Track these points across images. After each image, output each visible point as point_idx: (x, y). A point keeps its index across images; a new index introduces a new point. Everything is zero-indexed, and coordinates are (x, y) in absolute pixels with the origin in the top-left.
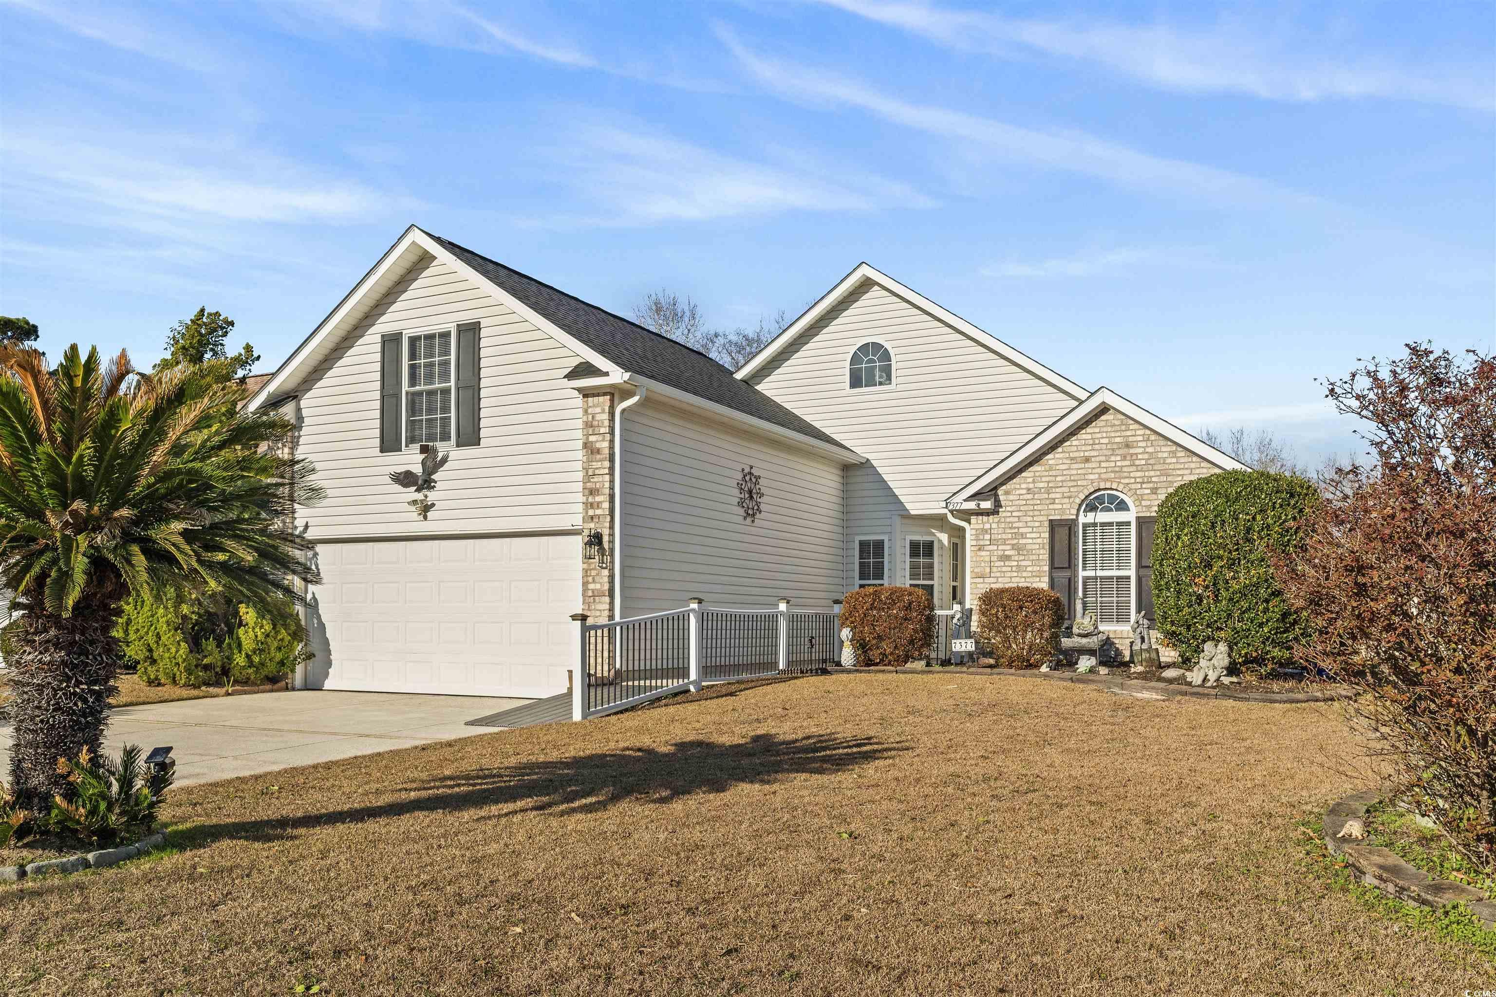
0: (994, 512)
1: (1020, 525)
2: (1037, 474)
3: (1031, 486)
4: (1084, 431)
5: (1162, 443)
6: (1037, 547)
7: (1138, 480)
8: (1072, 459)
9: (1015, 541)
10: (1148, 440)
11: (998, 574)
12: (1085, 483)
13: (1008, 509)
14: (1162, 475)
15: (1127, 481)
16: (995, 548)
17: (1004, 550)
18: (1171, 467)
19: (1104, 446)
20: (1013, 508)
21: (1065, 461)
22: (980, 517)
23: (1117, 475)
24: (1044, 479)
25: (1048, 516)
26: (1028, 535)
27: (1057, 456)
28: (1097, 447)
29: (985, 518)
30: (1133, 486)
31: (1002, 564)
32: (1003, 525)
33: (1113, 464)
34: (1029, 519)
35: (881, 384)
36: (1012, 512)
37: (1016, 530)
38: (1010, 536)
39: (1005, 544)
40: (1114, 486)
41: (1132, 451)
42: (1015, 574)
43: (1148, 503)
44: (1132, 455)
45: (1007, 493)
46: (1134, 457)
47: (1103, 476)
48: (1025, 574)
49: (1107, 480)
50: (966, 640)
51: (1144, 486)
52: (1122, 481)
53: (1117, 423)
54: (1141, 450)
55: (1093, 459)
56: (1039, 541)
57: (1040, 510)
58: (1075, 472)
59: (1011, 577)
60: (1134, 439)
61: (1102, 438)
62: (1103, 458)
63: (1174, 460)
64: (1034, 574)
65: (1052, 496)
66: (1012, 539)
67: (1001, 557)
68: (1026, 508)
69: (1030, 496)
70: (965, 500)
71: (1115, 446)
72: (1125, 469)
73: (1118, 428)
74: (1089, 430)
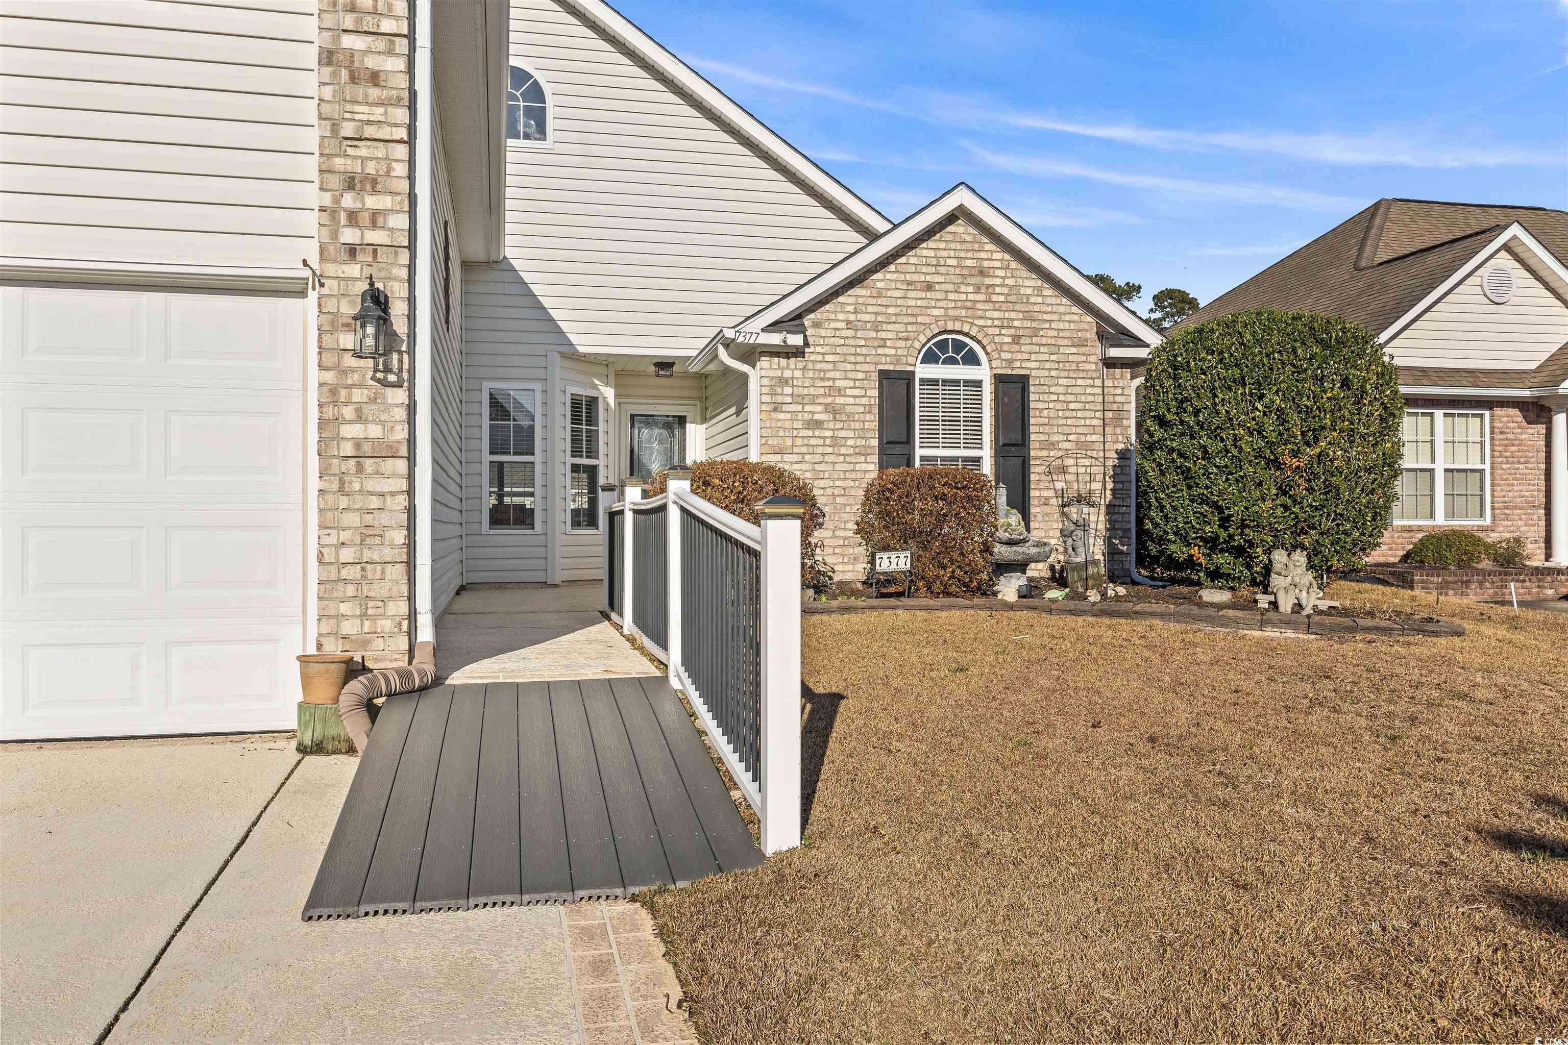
0: (798, 352)
1: (837, 375)
2: (861, 300)
3: (852, 317)
4: (924, 245)
5: (1024, 273)
6: (862, 409)
7: (996, 323)
8: (909, 283)
9: (829, 400)
10: (1008, 268)
11: (804, 450)
12: (926, 320)
13: (819, 349)
14: (1025, 319)
15: (981, 322)
16: (799, 408)
17: (813, 413)
18: (1036, 308)
19: (952, 270)
20: (826, 349)
21: (899, 285)
22: (776, 360)
23: (970, 313)
24: (870, 309)
25: (876, 364)
26: (848, 392)
27: (889, 276)
28: (942, 270)
29: (783, 362)
30: (991, 331)
31: (810, 433)
32: (811, 374)
33: (963, 297)
34: (849, 367)
35: (527, 136)
36: (824, 354)
37: (831, 383)
38: (821, 391)
39: (814, 403)
40: (966, 328)
41: (988, 281)
42: (830, 450)
43: (1009, 356)
44: (988, 286)
45: (817, 325)
46: (990, 290)
47: (951, 312)
48: (843, 450)
49: (956, 319)
50: (898, 554)
51: (1003, 331)
52: (976, 322)
53: (968, 238)
54: (998, 281)
55: (937, 287)
56: (864, 401)
57: (865, 355)
58: (913, 303)
59: (823, 454)
60: (991, 264)
61: (950, 257)
62: (950, 287)
63: (1039, 300)
64: (857, 450)
65: (882, 335)
66: (824, 395)
67: (809, 424)
68: (845, 350)
69: (850, 333)
70: (763, 330)
71: (966, 272)
72: (979, 306)
73: (969, 246)
74: (931, 244)
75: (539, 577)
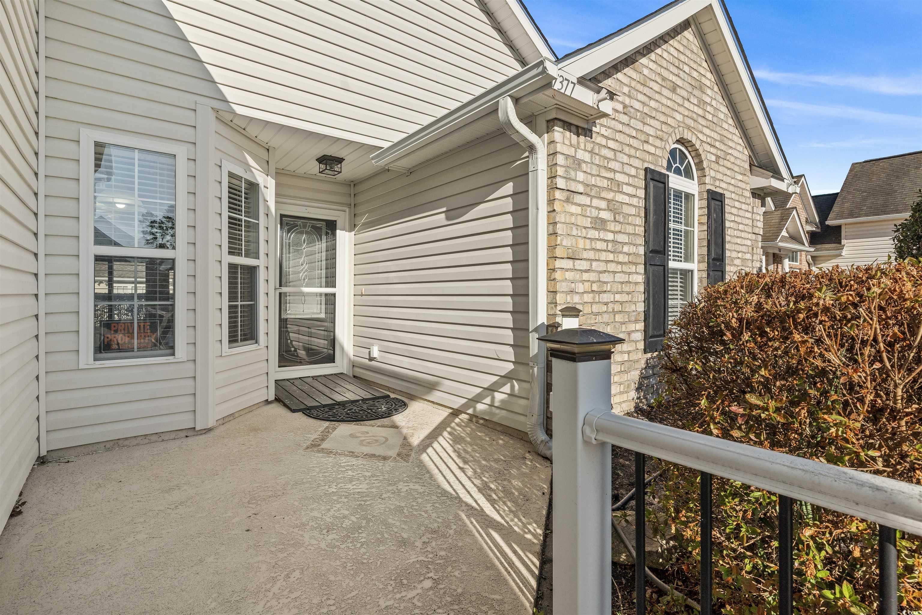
1: (617, 166)
2: (633, 83)
3: (627, 101)
4: (672, 43)
6: (633, 211)
8: (663, 79)
9: (610, 195)
15: (701, 137)
16: (588, 200)
17: (599, 209)
19: (686, 77)
21: (657, 78)
23: (695, 125)
24: (639, 96)
25: (643, 160)
26: (625, 188)
27: (651, 64)
29: (574, 137)
31: (596, 234)
32: (597, 159)
33: (692, 107)
34: (625, 159)
37: (612, 175)
38: (605, 183)
39: (600, 198)
42: (611, 256)
44: (704, 102)
46: (705, 107)
47: (687, 121)
48: (621, 258)
49: (689, 127)
56: (635, 201)
57: (635, 148)
58: (665, 101)
61: (685, 63)
62: (685, 94)
64: (630, 258)
65: (647, 129)
66: (607, 189)
67: (595, 222)
70: (577, 81)
71: (693, 83)
72: (700, 120)
75: (185, 422)
